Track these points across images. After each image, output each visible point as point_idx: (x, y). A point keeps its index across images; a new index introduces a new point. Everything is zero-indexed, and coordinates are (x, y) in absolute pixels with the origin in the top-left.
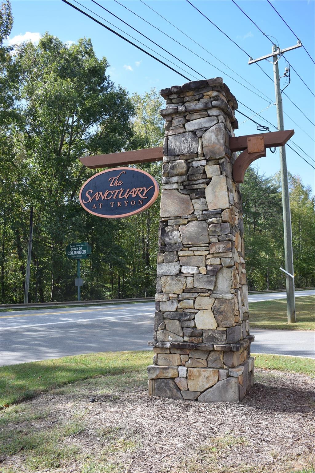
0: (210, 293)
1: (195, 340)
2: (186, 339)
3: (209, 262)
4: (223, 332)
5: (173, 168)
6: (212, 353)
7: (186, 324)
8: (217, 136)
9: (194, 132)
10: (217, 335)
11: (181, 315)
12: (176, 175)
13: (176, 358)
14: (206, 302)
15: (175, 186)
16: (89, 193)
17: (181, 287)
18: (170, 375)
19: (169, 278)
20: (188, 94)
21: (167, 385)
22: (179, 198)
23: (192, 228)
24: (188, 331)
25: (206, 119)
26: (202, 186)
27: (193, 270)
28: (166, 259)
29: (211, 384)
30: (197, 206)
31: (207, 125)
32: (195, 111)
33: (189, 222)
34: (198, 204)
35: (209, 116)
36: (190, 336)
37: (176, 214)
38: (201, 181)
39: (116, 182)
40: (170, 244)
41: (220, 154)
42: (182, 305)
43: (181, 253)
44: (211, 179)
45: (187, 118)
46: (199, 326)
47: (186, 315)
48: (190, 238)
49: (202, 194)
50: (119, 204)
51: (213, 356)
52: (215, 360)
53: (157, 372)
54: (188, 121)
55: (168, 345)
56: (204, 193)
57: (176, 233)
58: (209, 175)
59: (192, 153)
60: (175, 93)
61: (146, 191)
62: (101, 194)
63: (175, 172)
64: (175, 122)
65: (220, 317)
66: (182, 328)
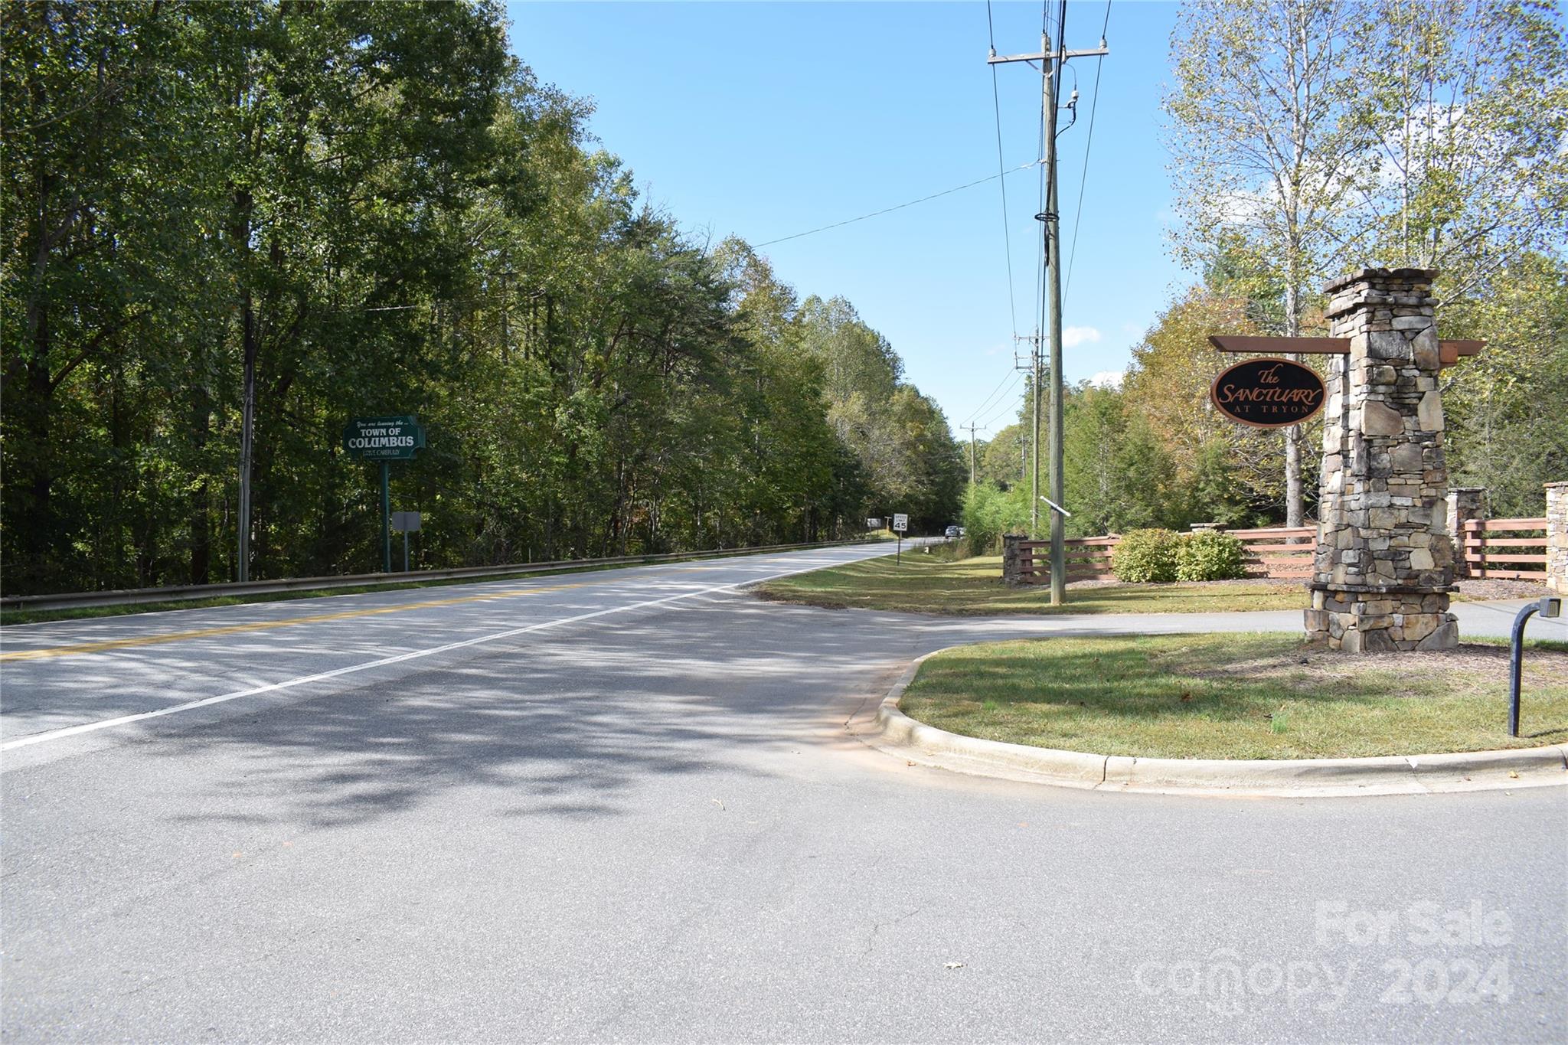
0: (1426, 528)
1: (1411, 583)
2: (1400, 582)
3: (1424, 493)
4: (1441, 572)
5: (1380, 374)
6: (1428, 597)
7: (1401, 564)
8: (1431, 341)
9: (1402, 332)
10: (1435, 576)
11: (1395, 554)
12: (1383, 384)
13: (1389, 605)
14: (1423, 539)
15: (1381, 398)
16: (1229, 389)
17: (1394, 521)
18: (1385, 625)
19: (1380, 510)
20: (1396, 281)
21: (1380, 636)
22: (1387, 412)
23: (1403, 451)
24: (1405, 573)
25: (1418, 318)
26: (1415, 401)
27: (1408, 502)
28: (1374, 487)
29: (1430, 630)
30: (1408, 425)
31: (1420, 326)
32: (1405, 306)
33: (1399, 443)
34: (1408, 423)
35: (1421, 315)
36: (1404, 579)
37: (1384, 432)
38: (1413, 395)
39: (1270, 378)
40: (1378, 469)
41: (1434, 365)
42: (1393, 542)
43: (1390, 481)
44: (1424, 393)
45: (1395, 312)
46: (1415, 567)
47: (1401, 555)
48: (1402, 464)
49: (1413, 411)
50: (1275, 409)
51: (1428, 600)
52: (1432, 604)
53: (1372, 622)
54: (1395, 316)
55: (1384, 590)
56: (1416, 410)
57: (1385, 457)
58: (1421, 389)
59: (1402, 359)
60: (1381, 277)
61: (1312, 395)
62: (1247, 391)
63: (1382, 379)
64: (1379, 314)
65: (1437, 555)
66: (1395, 569)
